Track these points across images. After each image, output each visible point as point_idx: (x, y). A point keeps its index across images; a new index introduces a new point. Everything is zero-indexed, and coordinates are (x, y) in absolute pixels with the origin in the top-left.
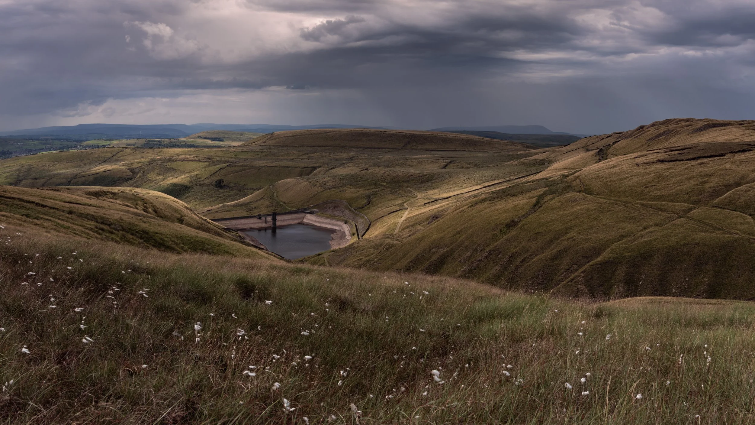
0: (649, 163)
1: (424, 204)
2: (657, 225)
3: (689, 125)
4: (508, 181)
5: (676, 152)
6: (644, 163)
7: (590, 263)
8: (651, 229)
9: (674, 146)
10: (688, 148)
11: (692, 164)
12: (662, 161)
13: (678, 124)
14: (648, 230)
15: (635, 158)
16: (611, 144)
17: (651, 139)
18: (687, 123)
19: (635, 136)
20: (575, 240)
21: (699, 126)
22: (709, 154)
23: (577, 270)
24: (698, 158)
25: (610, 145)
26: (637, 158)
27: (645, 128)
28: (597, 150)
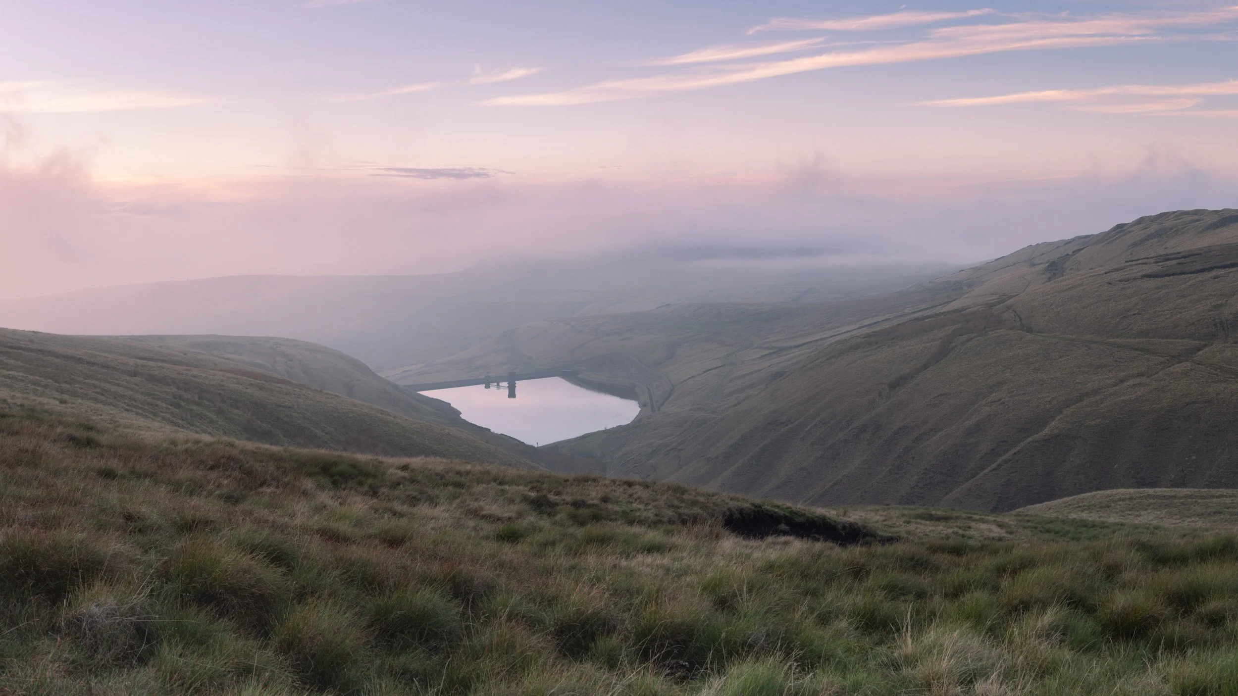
0: (1129, 280)
1: (762, 356)
2: (1141, 375)
3: (1197, 220)
4: (900, 316)
5: (1174, 262)
6: (1121, 281)
7: (1029, 440)
8: (1131, 382)
9: (1171, 251)
10: (1193, 255)
11: (1201, 279)
12: (1149, 276)
13: (1180, 219)
14: (1128, 384)
15: (1106, 273)
16: (1071, 253)
17: (1135, 244)
18: (1195, 217)
19: (1109, 240)
20: (1003, 403)
21: (1215, 220)
22: (1229, 263)
23: (1007, 451)
24: (1211, 269)
25: (1067, 255)
26: (1109, 272)
27: (1125, 228)
28: (1048, 264)
